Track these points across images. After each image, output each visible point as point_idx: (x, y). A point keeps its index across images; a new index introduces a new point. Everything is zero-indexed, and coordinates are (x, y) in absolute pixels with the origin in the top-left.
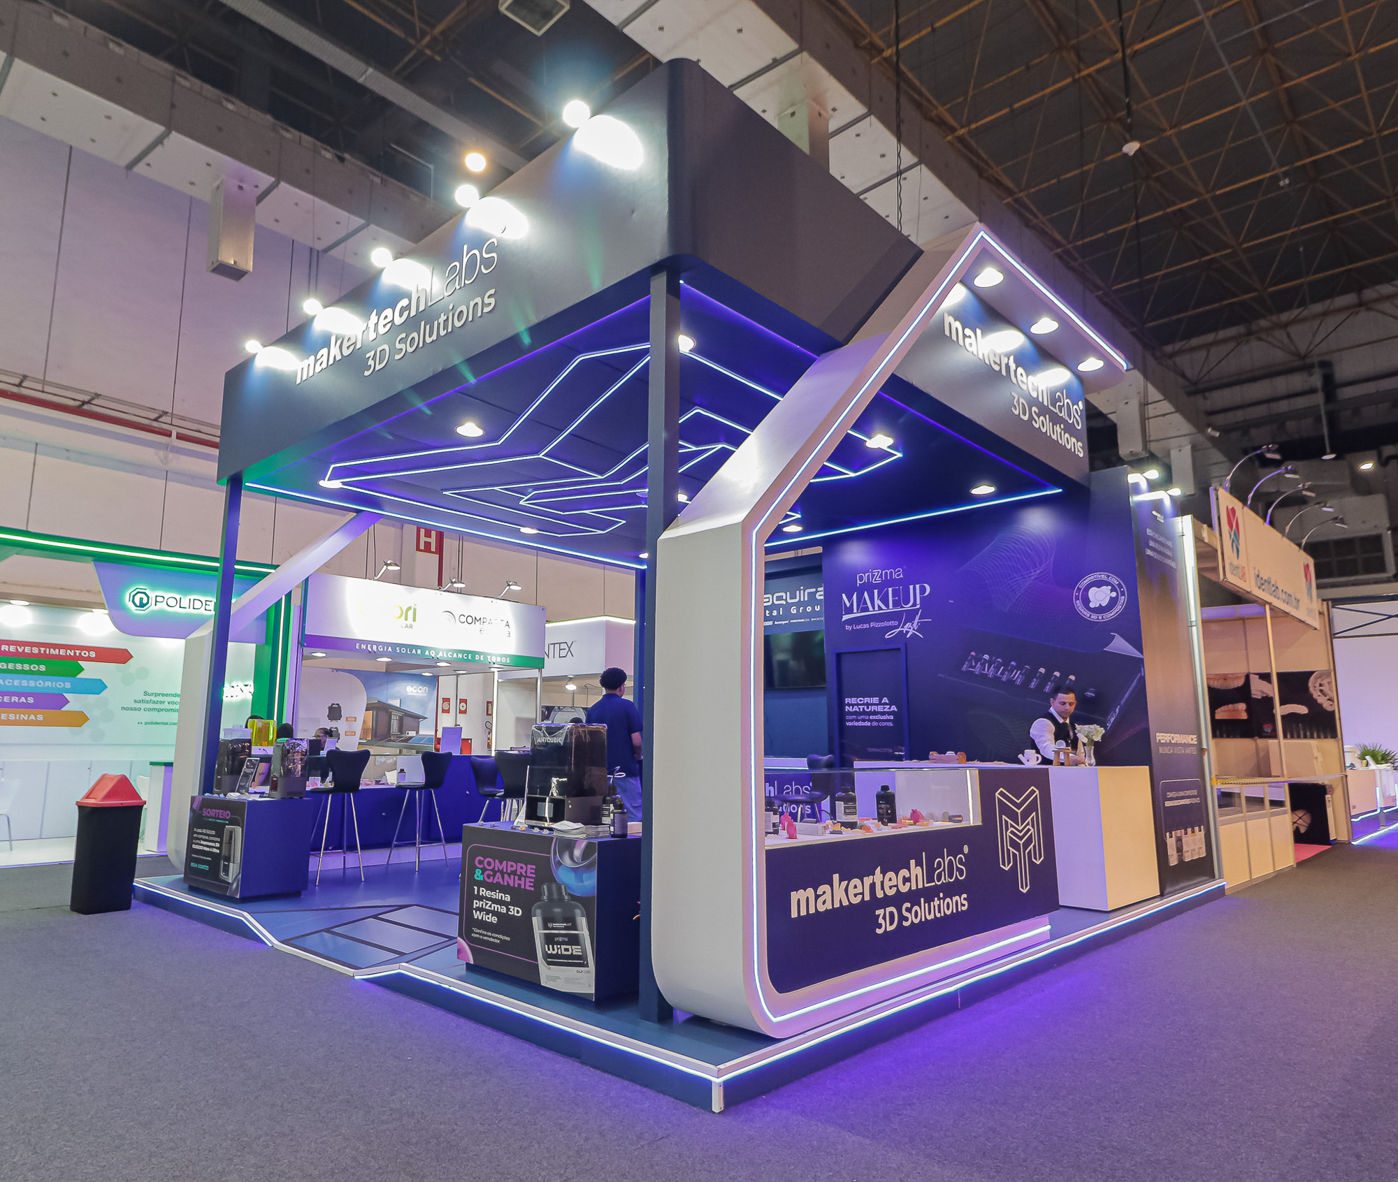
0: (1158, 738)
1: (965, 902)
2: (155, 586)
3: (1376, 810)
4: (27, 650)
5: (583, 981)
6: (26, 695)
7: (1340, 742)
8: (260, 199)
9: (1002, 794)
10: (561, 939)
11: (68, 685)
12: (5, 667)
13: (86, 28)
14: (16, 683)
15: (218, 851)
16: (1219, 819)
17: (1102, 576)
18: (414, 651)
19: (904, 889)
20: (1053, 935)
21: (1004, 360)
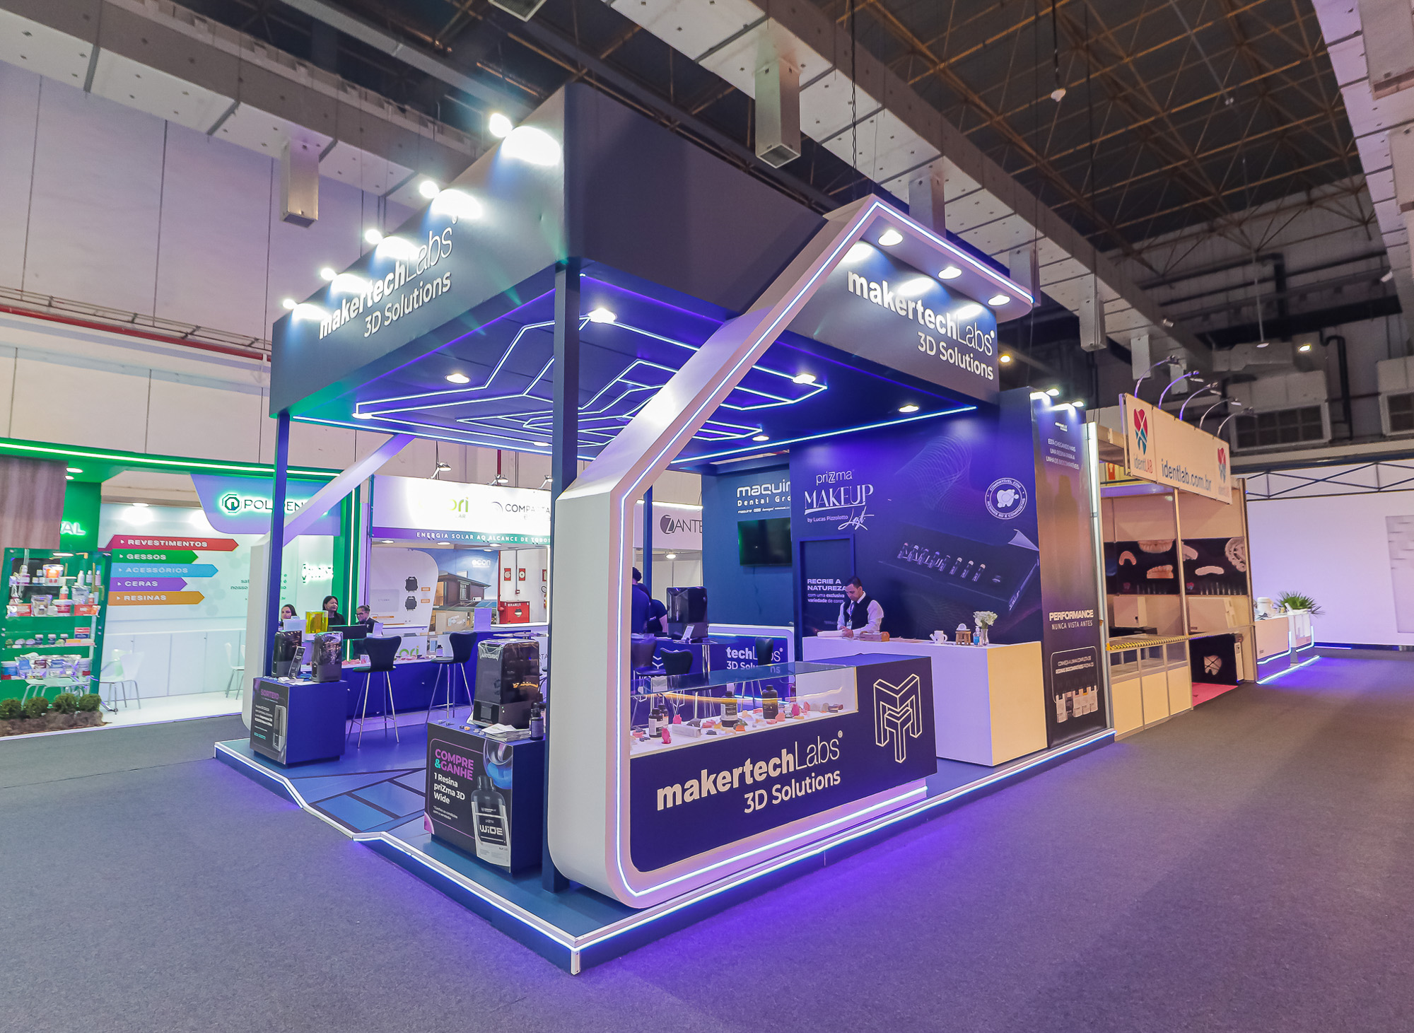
0: (1051, 618)
1: (838, 778)
2: (244, 491)
3: (1287, 651)
4: (150, 543)
5: (500, 855)
6: (151, 580)
7: (1250, 597)
8: (323, 155)
9: (880, 684)
10: (489, 821)
11: (185, 571)
12: (132, 558)
13: (175, 8)
14: (142, 570)
15: (271, 725)
16: (1112, 678)
17: (1008, 481)
18: (467, 537)
19: (774, 774)
20: (929, 795)
21: (912, 305)
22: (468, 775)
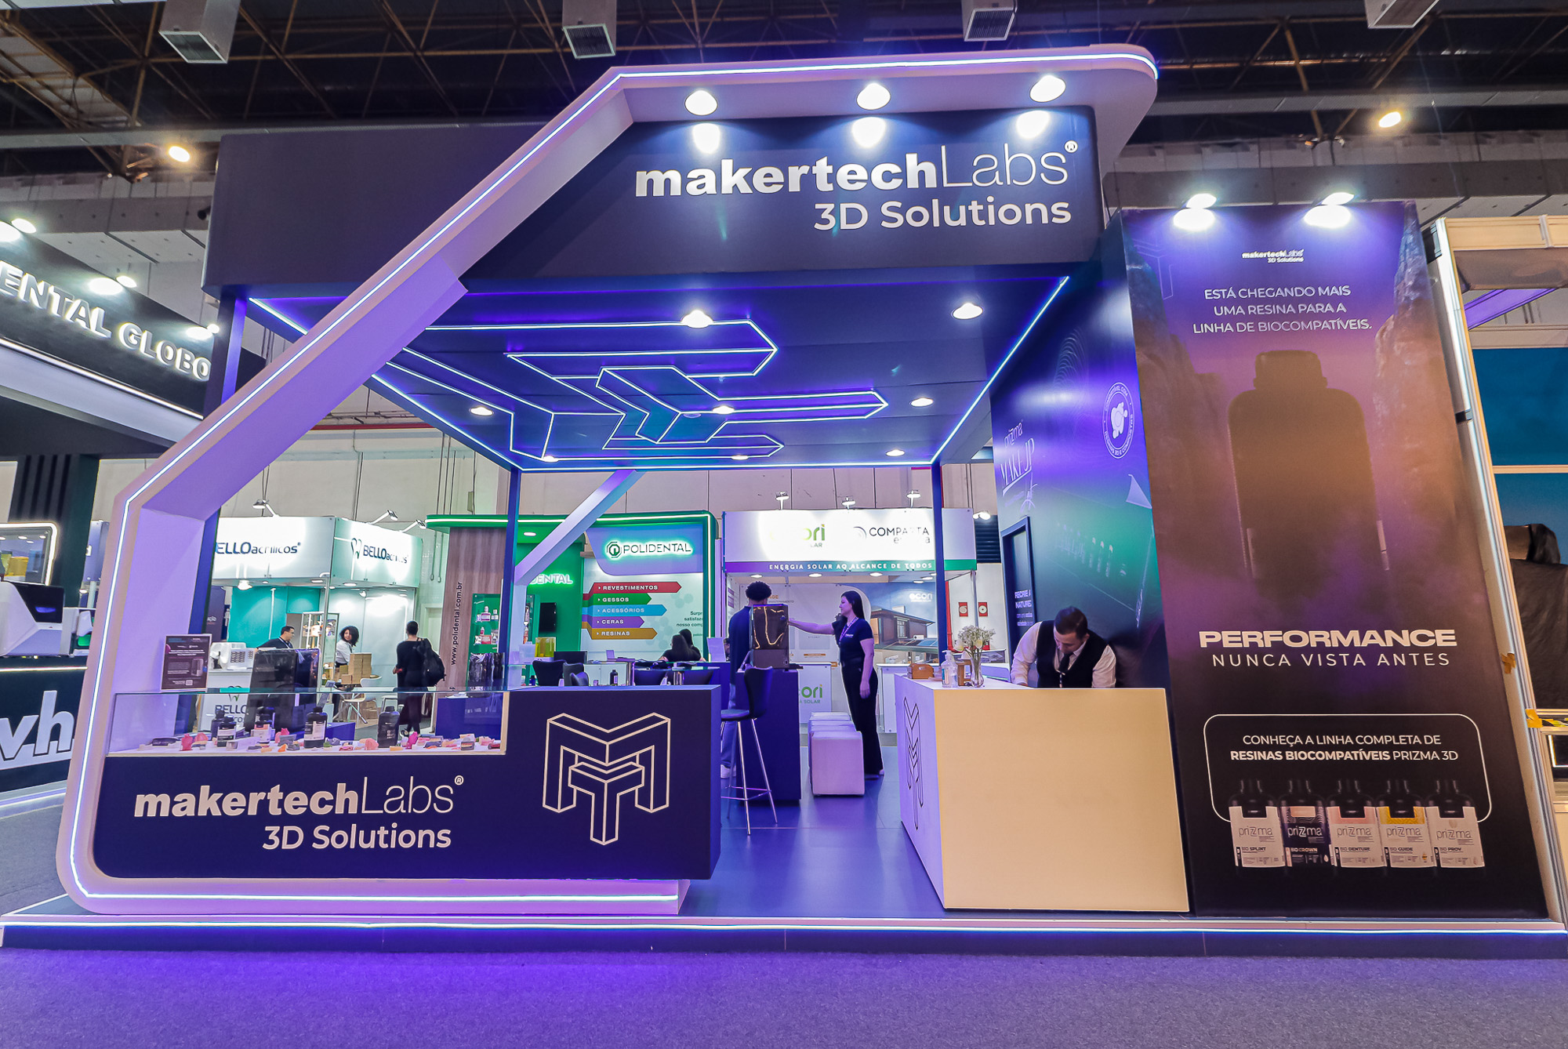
0: (1205, 642)
1: (447, 840)
2: (623, 539)
6: (619, 618)
9: (564, 721)
11: (642, 610)
18: (825, 566)
19: (320, 811)
21: (798, 172)
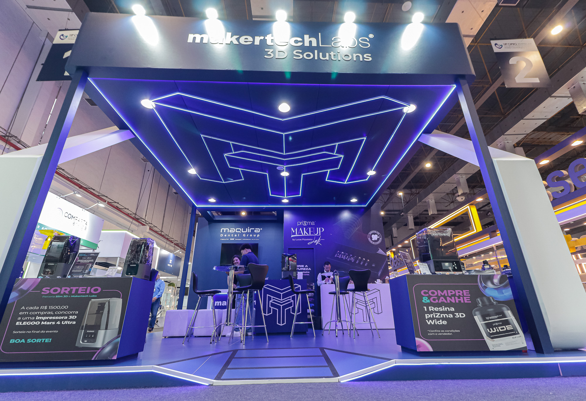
10: (497, 324)
17: (375, 232)
22: (467, 300)
